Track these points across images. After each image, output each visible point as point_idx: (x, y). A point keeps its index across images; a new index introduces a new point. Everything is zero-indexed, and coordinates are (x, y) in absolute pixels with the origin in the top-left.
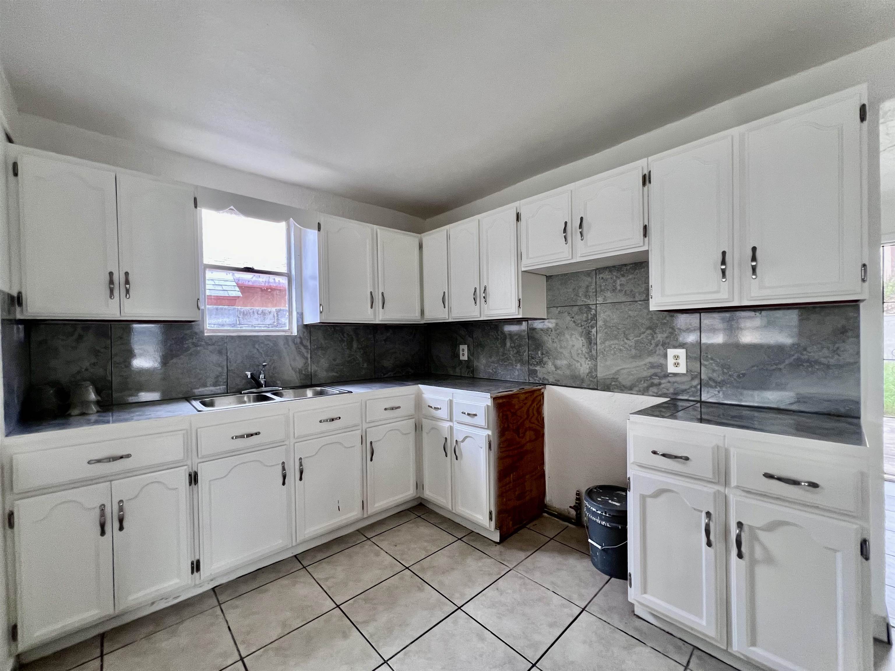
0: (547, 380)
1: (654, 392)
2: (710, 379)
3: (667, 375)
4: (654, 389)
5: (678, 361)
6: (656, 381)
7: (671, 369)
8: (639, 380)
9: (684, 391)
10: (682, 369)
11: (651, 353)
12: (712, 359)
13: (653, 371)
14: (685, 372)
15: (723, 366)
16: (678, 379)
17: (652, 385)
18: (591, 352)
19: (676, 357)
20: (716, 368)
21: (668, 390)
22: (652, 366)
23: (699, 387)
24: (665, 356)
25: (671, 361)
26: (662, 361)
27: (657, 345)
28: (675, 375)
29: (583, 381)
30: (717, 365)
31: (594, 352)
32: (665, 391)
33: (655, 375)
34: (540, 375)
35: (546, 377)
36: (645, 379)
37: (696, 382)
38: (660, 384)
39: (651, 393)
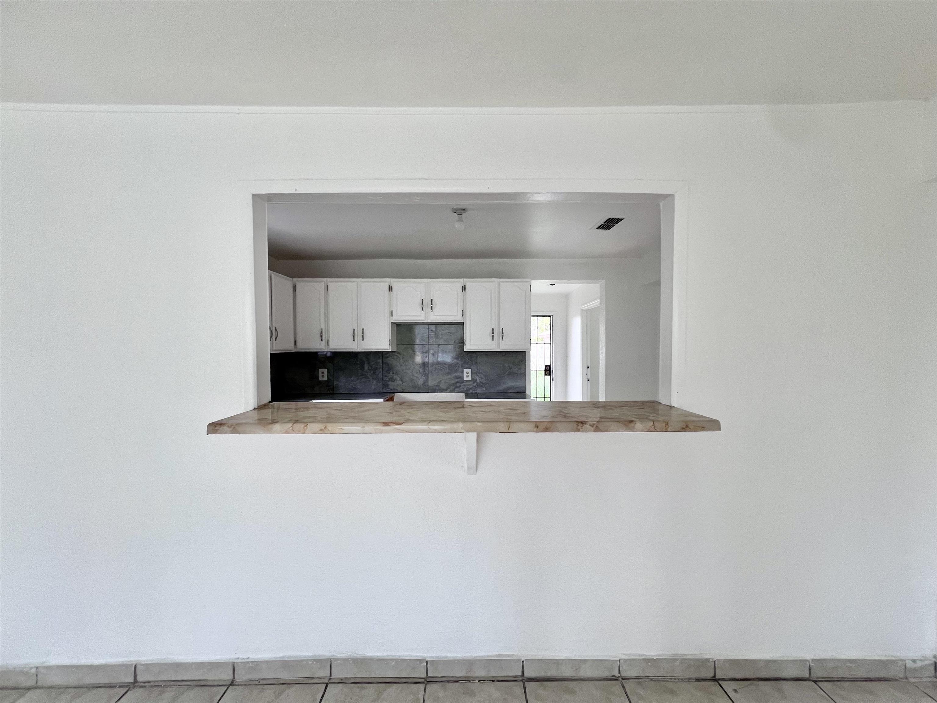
0: (397, 390)
1: (458, 391)
2: (480, 382)
3: (464, 382)
4: (457, 389)
5: (468, 375)
6: (458, 385)
7: (465, 379)
8: (450, 385)
9: (471, 389)
10: (470, 379)
11: (456, 371)
12: (481, 373)
13: (457, 380)
14: (471, 380)
15: (485, 376)
16: (468, 383)
17: (457, 387)
18: (425, 371)
19: (467, 373)
20: (483, 377)
21: (464, 389)
22: (457, 377)
23: (476, 386)
24: (463, 372)
25: (465, 374)
26: (461, 375)
27: (459, 367)
28: (467, 381)
29: (420, 388)
30: (484, 375)
31: (427, 372)
32: (462, 390)
33: (458, 382)
34: (391, 387)
35: (396, 388)
36: (453, 384)
37: (475, 384)
38: (460, 386)
39: (456, 392)
